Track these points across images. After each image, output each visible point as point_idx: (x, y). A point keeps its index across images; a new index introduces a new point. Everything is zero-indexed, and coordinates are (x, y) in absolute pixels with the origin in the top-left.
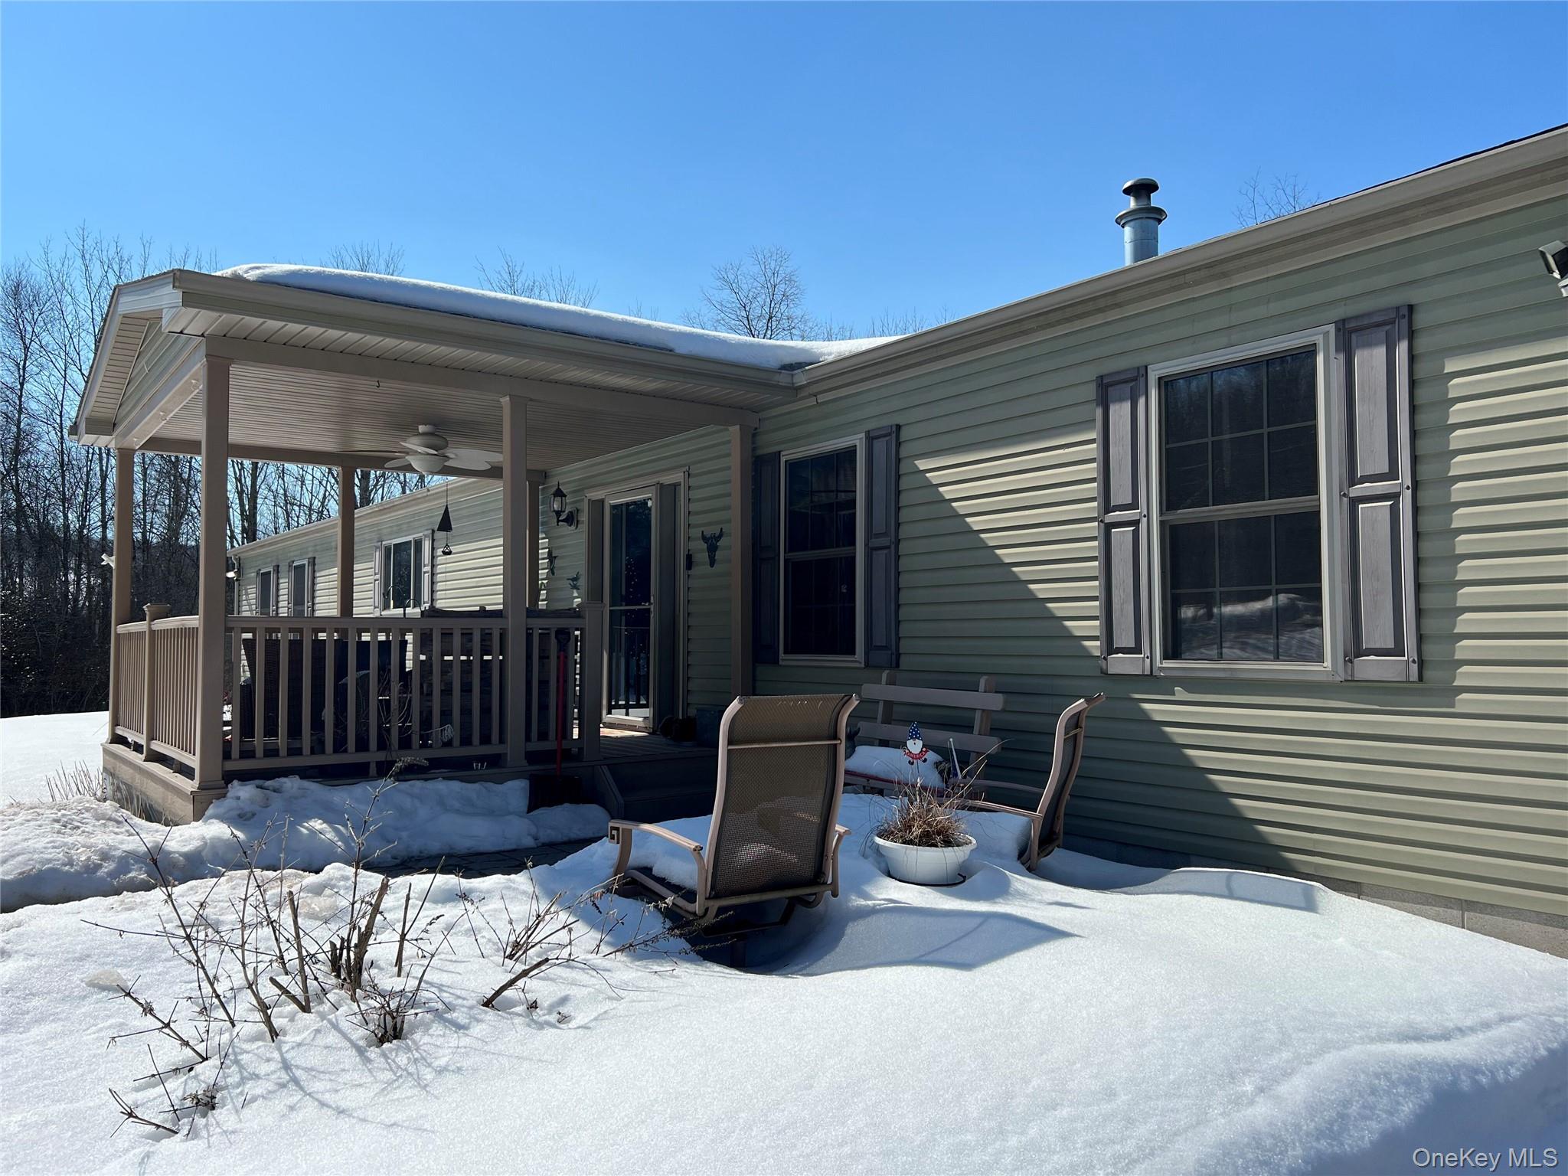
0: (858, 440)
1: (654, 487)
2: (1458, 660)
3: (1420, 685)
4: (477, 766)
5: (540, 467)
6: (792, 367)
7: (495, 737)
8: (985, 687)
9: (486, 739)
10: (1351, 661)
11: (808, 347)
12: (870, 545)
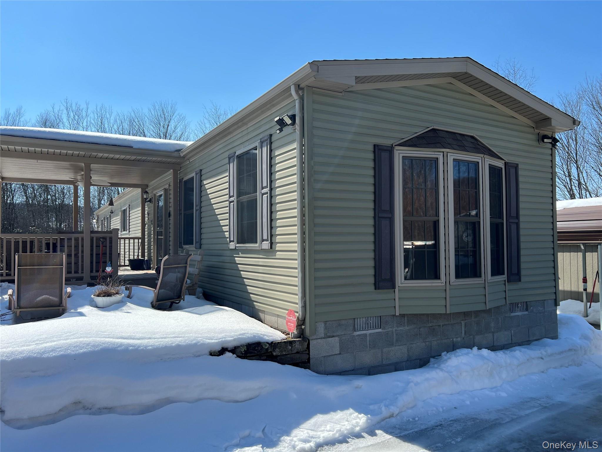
0: (193, 174)
1: (163, 190)
2: (277, 242)
3: (271, 250)
4: (72, 280)
5: (146, 183)
6: (179, 151)
7: (80, 271)
8: (199, 254)
9: (76, 272)
10: (261, 243)
11: (183, 143)
12: (196, 209)
